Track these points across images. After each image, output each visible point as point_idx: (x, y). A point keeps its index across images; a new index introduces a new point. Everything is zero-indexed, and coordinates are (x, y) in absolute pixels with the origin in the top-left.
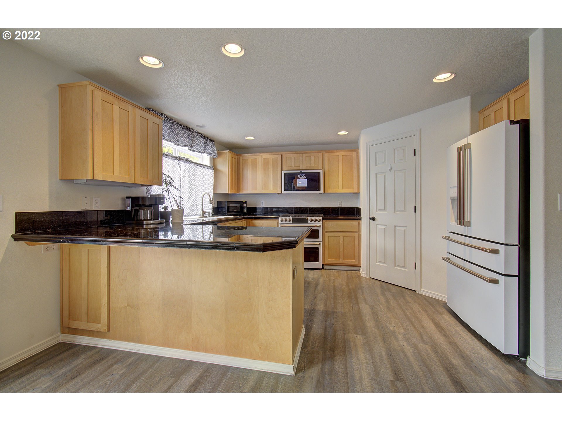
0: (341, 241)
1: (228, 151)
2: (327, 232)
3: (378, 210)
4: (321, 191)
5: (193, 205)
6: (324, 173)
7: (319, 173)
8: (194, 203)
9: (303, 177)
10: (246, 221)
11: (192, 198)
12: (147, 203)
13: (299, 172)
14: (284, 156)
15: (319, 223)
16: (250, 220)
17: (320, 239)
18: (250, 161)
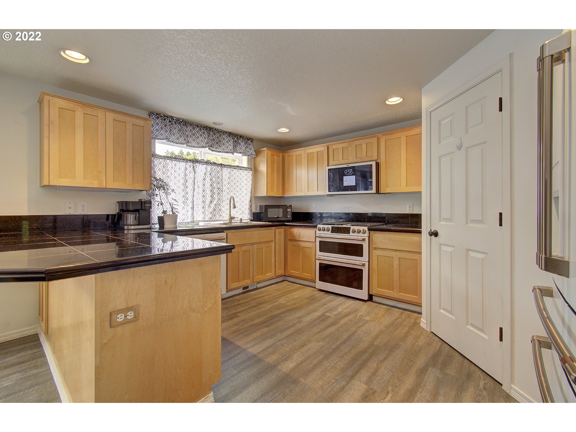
0: (395, 264)
1: (265, 148)
2: (375, 249)
3: (442, 219)
4: (374, 191)
5: (215, 210)
6: (378, 165)
7: (371, 166)
8: (216, 207)
9: (350, 173)
10: (283, 229)
11: (214, 202)
12: (131, 208)
13: (345, 166)
14: (330, 147)
15: (363, 235)
16: (289, 228)
17: (365, 258)
18: (294, 157)
